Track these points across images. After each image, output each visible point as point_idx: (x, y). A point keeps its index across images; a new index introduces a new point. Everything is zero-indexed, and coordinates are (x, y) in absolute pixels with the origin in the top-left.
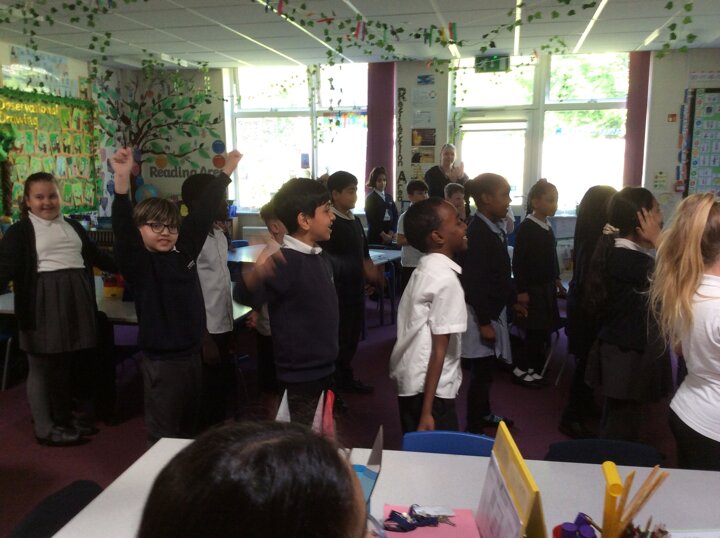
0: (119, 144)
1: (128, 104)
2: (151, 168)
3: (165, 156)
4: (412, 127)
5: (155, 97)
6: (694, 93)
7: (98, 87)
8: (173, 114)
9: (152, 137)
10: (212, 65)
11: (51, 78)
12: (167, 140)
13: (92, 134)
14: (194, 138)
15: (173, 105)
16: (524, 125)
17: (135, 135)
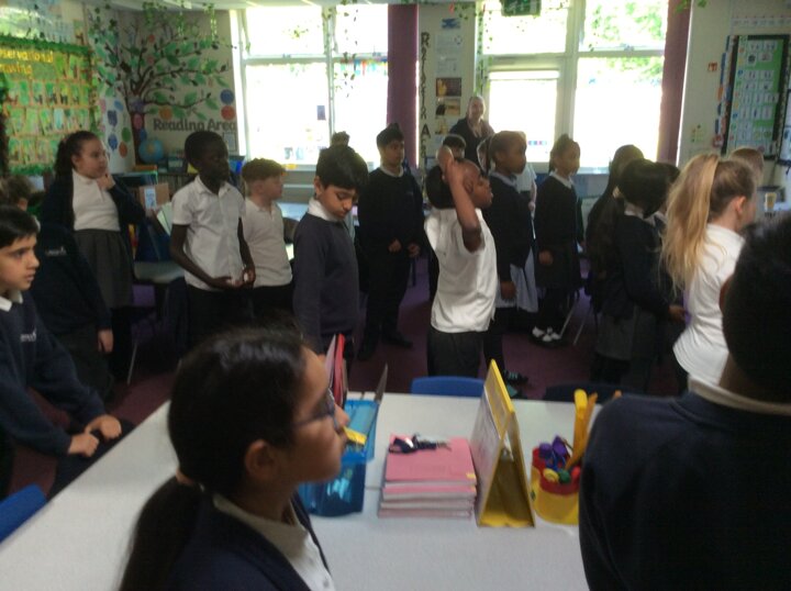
0: (119, 94)
1: (128, 50)
2: (155, 121)
3: (169, 107)
4: (436, 75)
5: (157, 41)
6: (737, 40)
8: (177, 61)
9: (154, 86)
10: (217, 6)
11: (44, 22)
12: (172, 89)
13: (91, 84)
14: (201, 87)
15: (177, 51)
16: (556, 74)
17: (136, 84)
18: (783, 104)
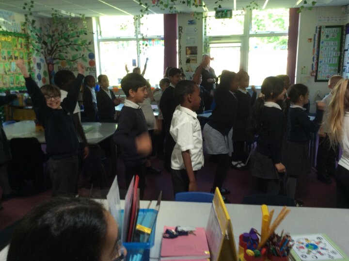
0: (42, 55)
1: (46, 35)
2: (59, 67)
3: (65, 61)
4: (186, 46)
5: (59, 31)
6: (320, 28)
7: (31, 27)
8: (68, 40)
9: (58, 52)
10: (87, 15)
11: (7, 23)
12: (66, 53)
13: (29, 50)
14: (79, 52)
15: (69, 36)
16: (240, 44)
17: (50, 51)
18: (342, 56)
